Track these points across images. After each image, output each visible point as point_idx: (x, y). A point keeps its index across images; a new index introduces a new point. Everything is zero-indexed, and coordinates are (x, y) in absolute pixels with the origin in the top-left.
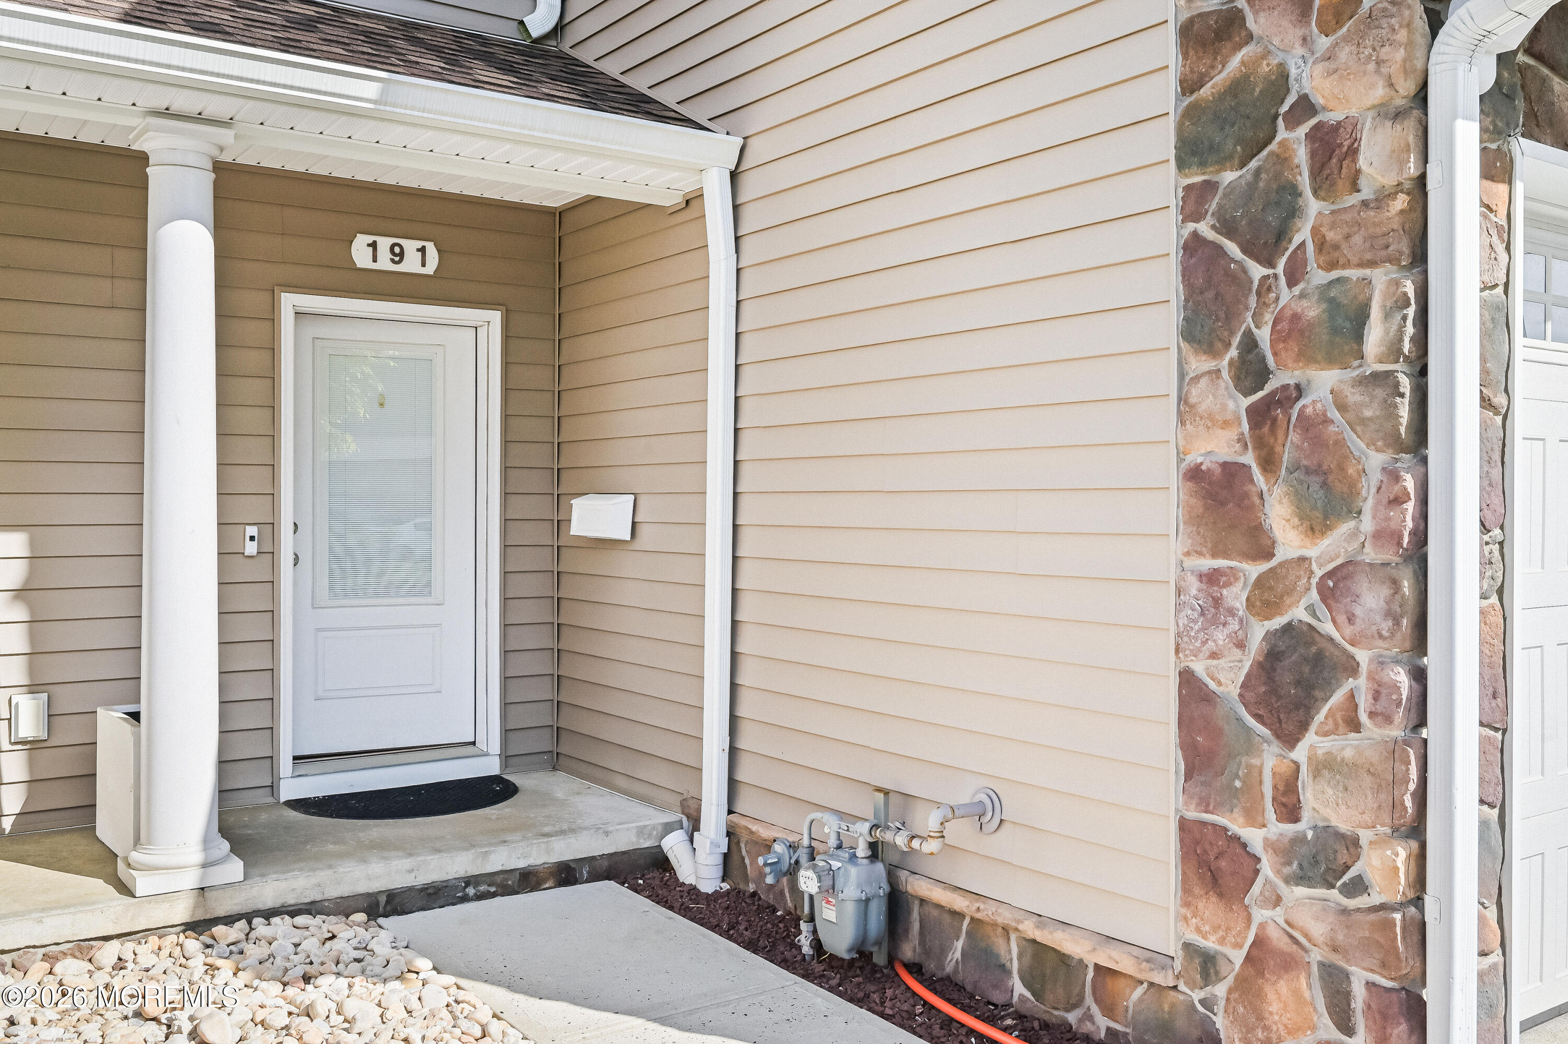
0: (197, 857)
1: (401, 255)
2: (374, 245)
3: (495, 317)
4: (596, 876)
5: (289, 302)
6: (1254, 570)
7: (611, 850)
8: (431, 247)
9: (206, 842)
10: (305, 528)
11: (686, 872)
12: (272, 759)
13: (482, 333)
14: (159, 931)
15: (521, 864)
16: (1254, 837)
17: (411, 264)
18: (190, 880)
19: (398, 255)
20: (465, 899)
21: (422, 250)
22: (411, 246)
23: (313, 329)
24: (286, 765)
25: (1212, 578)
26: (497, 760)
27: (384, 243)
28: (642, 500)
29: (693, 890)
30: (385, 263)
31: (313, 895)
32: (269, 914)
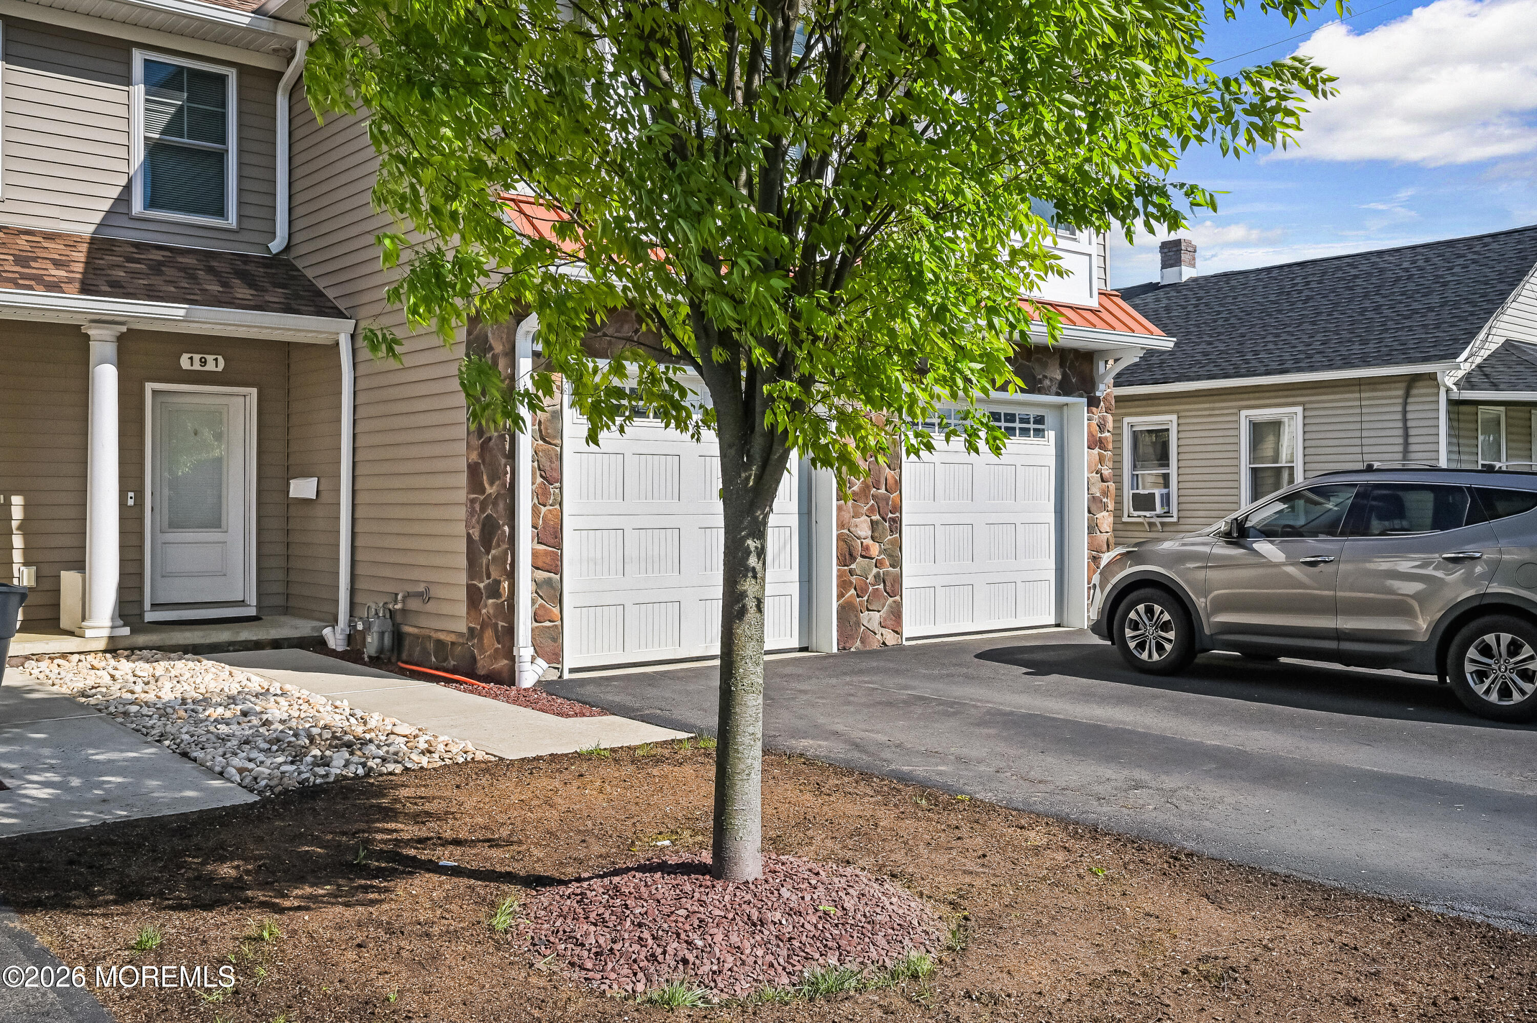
0: (109, 624)
1: (205, 362)
2: (191, 358)
3: (254, 391)
4: (291, 646)
5: (149, 387)
6: (482, 498)
7: (299, 635)
8: (220, 358)
9: (113, 619)
10: (157, 510)
11: (332, 644)
12: (141, 602)
13: (248, 398)
14: (96, 652)
15: (254, 638)
16: (481, 585)
17: (210, 367)
18: (106, 633)
19: (204, 362)
20: (228, 651)
21: (216, 360)
22: (210, 358)
23: (160, 399)
24: (147, 605)
25: (473, 501)
26: (254, 609)
27: (197, 357)
28: (322, 480)
29: (334, 650)
30: (197, 366)
31: (159, 643)
32: (140, 649)
